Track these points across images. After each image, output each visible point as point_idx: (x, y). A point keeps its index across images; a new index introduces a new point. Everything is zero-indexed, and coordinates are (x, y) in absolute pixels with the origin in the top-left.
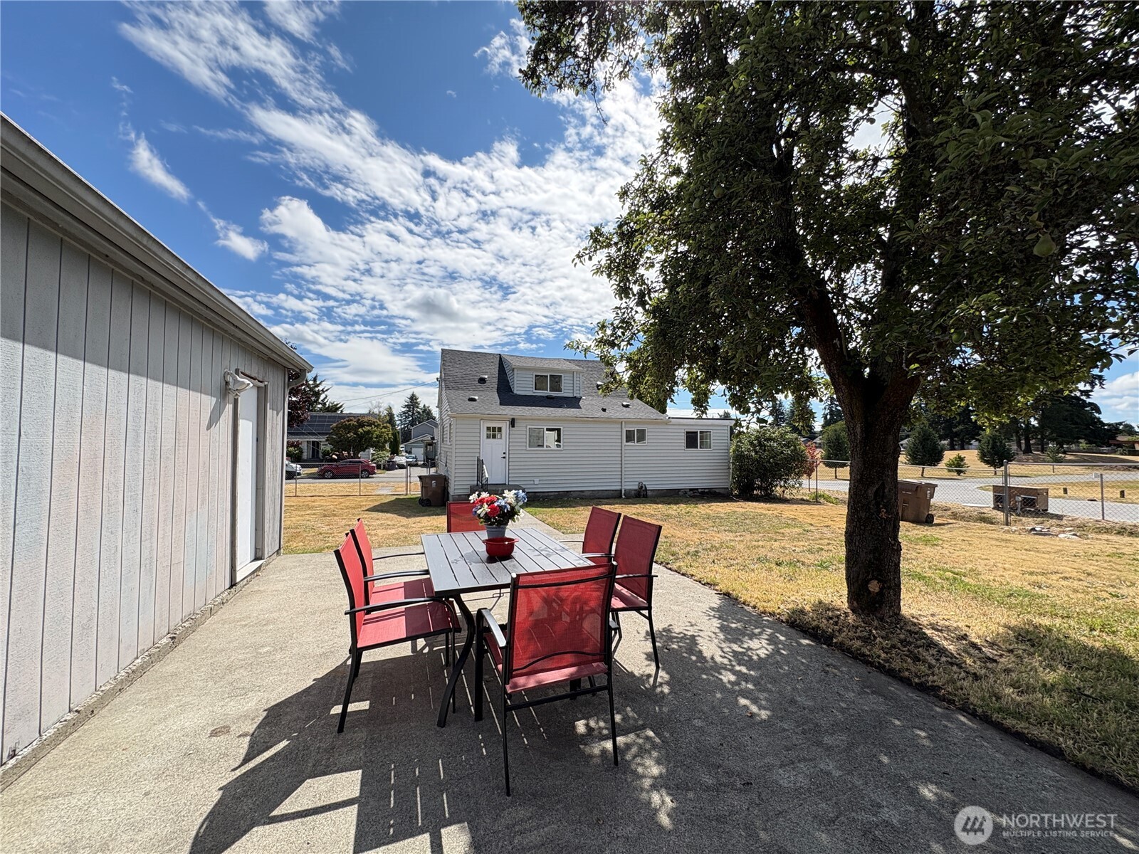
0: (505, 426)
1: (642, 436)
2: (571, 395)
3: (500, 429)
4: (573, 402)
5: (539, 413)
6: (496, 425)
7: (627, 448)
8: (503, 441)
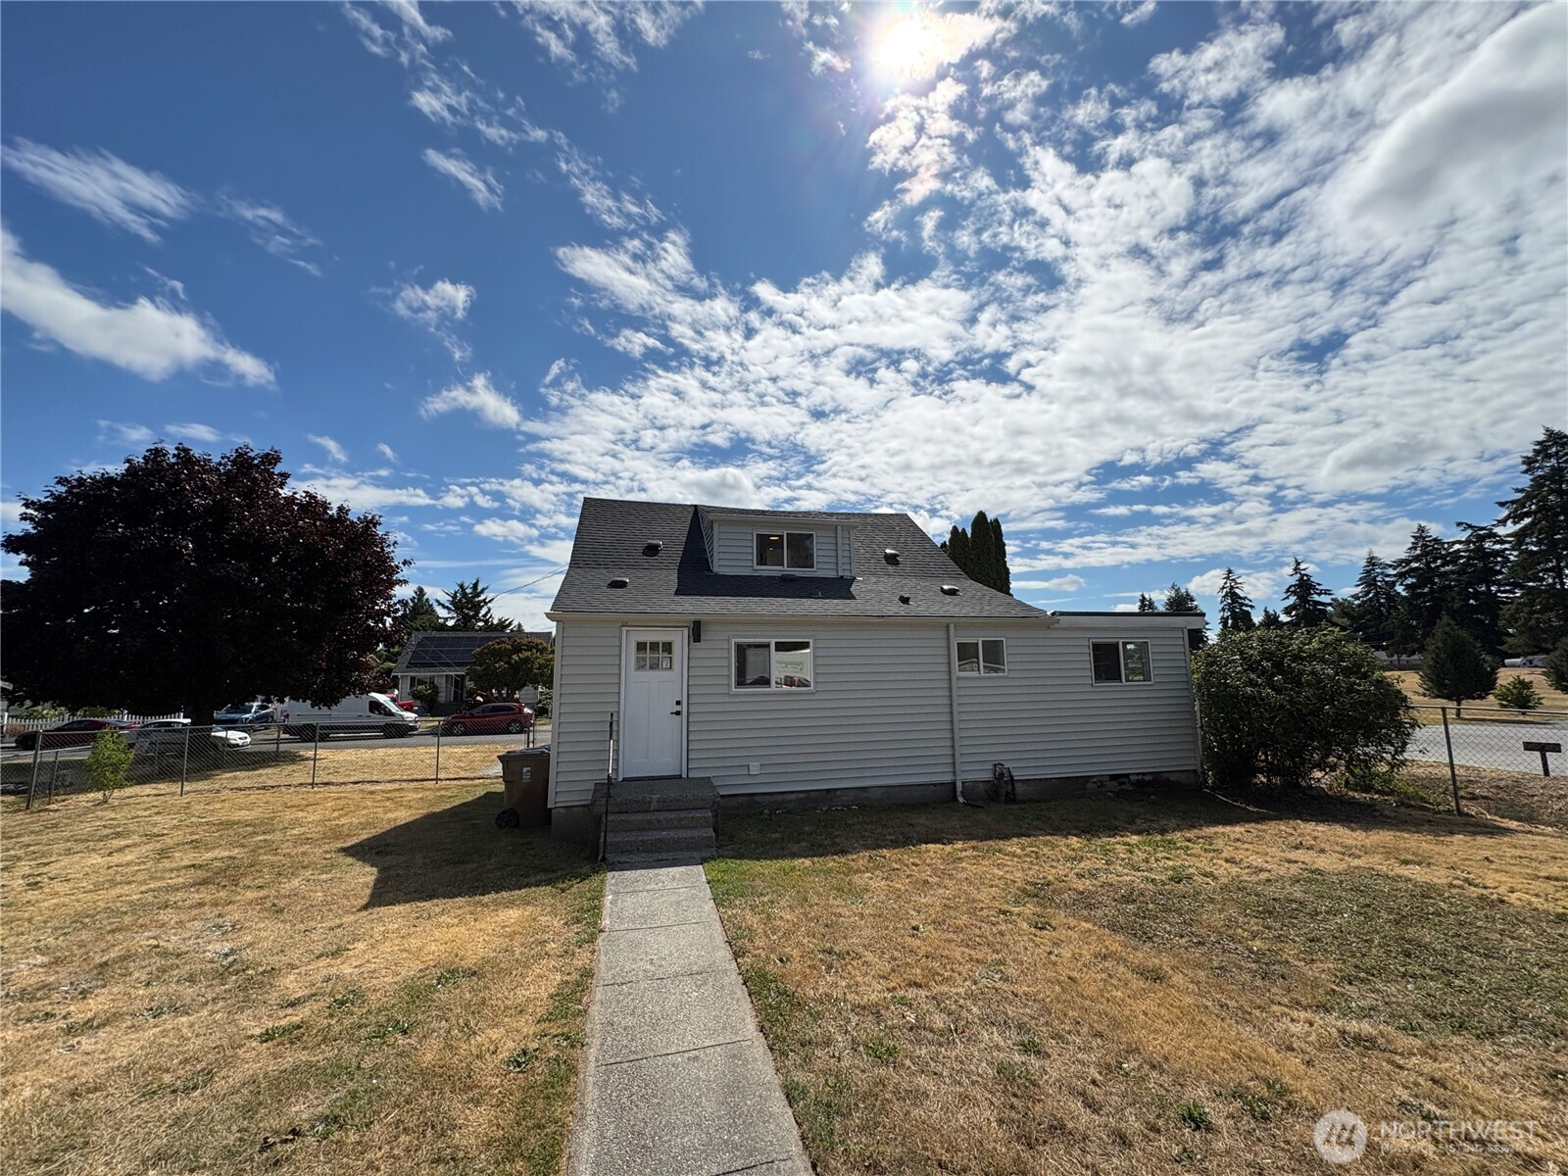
0: (679, 638)
1: (994, 654)
2: (831, 574)
3: (668, 647)
4: (840, 587)
5: (759, 610)
6: (660, 637)
7: (962, 684)
8: (674, 674)
